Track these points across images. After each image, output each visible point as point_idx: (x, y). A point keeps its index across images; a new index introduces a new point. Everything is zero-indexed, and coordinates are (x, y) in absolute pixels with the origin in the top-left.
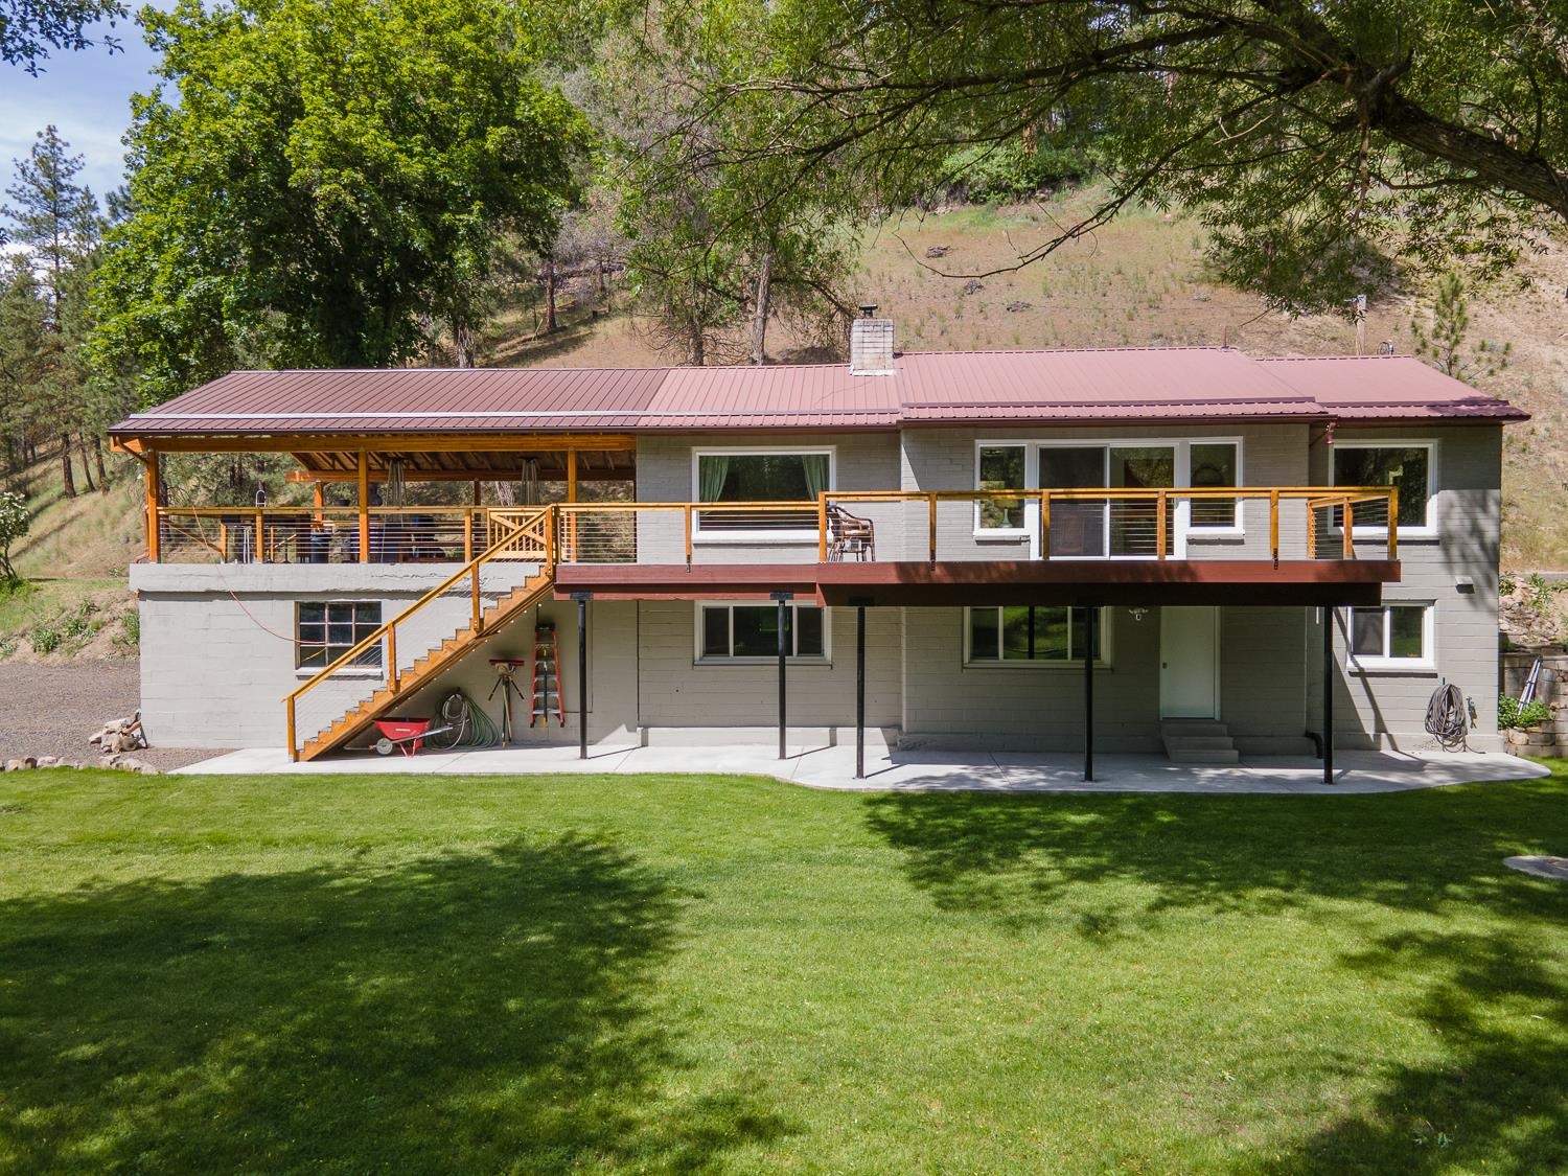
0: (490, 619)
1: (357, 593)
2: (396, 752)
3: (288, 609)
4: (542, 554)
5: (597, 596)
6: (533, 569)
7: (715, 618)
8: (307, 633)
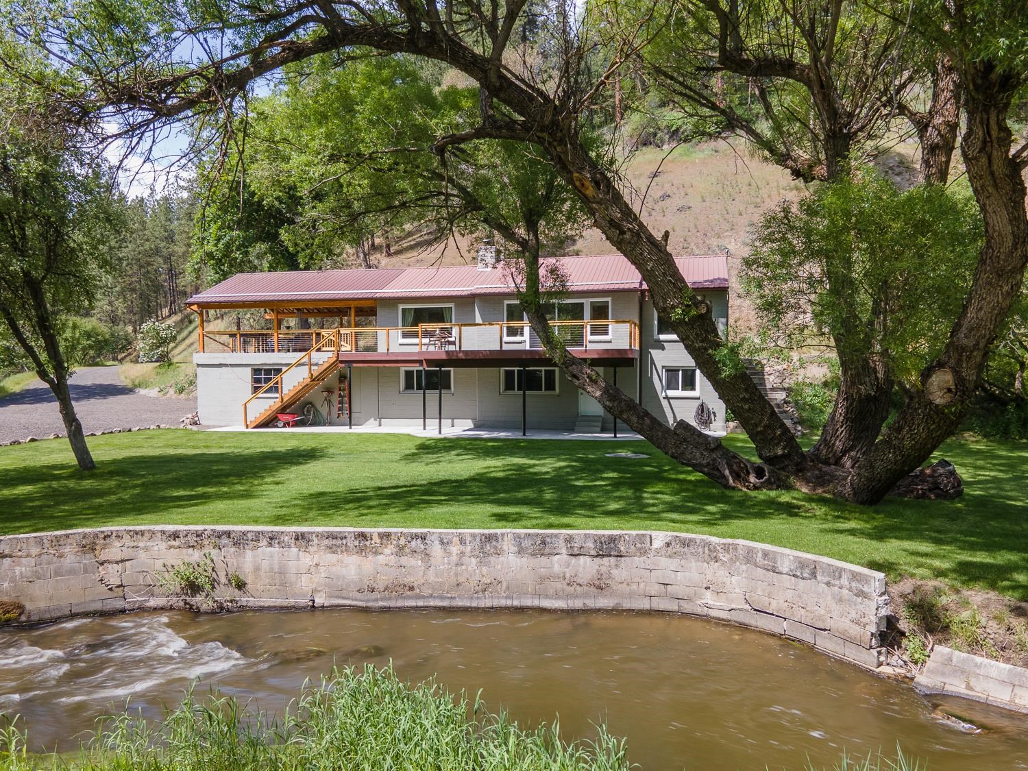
0: (315, 375)
1: (273, 364)
2: (284, 426)
3: (248, 371)
4: (333, 349)
5: (355, 365)
6: (330, 354)
7: (409, 374)
8: (257, 381)
